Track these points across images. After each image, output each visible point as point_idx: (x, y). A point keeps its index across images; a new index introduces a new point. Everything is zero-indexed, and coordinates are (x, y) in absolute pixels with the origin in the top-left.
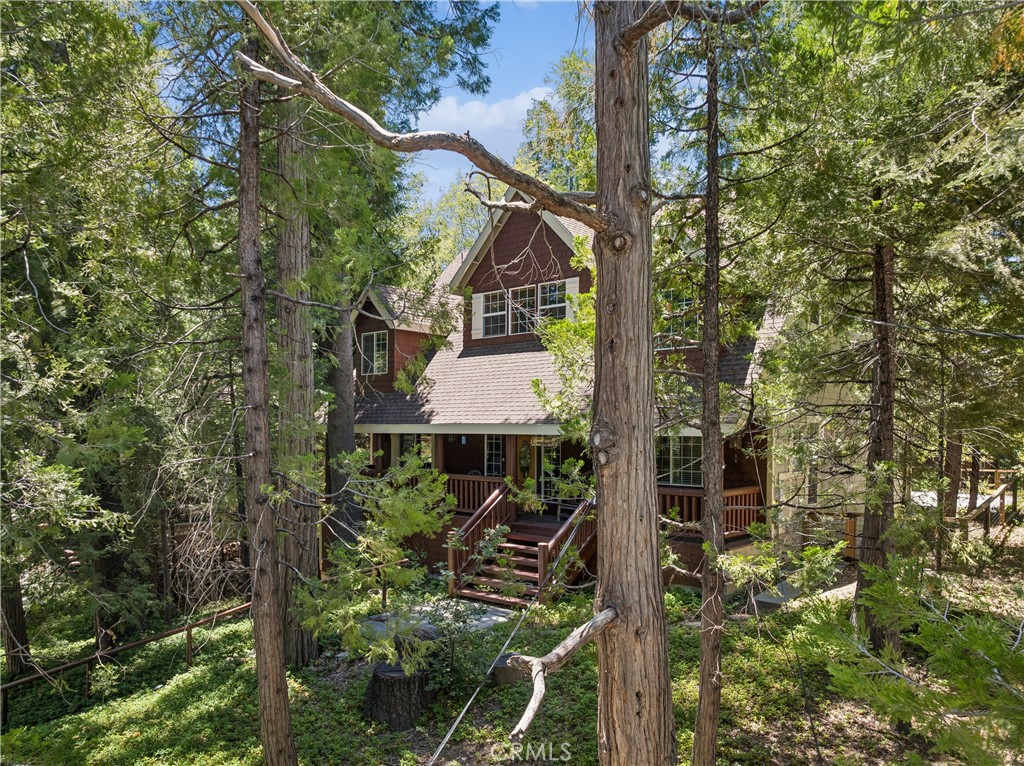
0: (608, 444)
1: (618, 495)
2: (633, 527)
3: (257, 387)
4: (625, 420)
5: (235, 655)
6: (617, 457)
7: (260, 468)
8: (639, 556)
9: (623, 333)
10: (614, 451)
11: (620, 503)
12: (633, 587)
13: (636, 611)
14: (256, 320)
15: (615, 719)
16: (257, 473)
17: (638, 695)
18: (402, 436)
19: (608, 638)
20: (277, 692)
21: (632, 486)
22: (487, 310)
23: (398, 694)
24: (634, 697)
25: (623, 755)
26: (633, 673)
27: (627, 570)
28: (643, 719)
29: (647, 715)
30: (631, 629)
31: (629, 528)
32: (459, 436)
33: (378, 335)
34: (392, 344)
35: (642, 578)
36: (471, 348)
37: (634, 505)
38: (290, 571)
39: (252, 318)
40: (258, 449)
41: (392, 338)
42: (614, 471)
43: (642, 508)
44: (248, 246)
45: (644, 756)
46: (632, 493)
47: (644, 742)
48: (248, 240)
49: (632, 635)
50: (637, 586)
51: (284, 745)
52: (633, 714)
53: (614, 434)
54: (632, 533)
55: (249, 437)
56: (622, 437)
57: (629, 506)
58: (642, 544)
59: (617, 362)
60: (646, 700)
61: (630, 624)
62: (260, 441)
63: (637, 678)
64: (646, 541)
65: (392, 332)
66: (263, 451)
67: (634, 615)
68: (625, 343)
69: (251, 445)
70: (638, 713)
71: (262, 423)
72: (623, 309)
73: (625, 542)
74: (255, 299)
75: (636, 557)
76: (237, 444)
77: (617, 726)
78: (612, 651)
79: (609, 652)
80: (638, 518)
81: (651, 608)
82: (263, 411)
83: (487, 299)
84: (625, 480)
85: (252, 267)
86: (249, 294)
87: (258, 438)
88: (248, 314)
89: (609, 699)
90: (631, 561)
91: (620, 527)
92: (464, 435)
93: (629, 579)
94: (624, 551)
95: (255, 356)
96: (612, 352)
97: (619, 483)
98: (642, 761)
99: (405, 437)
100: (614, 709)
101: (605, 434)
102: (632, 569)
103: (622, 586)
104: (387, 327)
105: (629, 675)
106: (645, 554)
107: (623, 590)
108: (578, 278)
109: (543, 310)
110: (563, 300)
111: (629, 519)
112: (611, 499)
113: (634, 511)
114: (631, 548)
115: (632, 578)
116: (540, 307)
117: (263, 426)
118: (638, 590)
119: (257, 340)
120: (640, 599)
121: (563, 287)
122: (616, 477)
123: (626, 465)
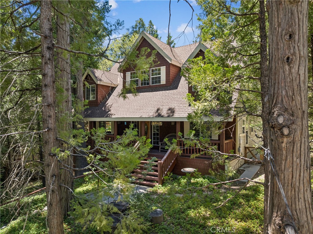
0: (289, 122)
1: (294, 154)
2: (302, 174)
3: (49, 94)
4: (299, 107)
5: (38, 209)
6: (295, 130)
7: (51, 137)
8: (305, 192)
9: (297, 52)
10: (294, 126)
11: (295, 159)
12: (303, 212)
13: (306, 227)
14: (49, 59)
16: (49, 140)
18: (100, 122)
22: (131, 78)
27: (299, 202)
31: (300, 176)
32: (124, 122)
33: (92, 86)
34: (97, 89)
35: (307, 206)
36: (126, 91)
37: (303, 160)
38: (68, 190)
39: (47, 58)
40: (50, 127)
41: (97, 87)
42: (292, 139)
43: (307, 162)
44: (45, 21)
48: (45, 18)
50: (305, 211)
53: (293, 115)
54: (302, 179)
55: (45, 121)
56: (297, 117)
59: (293, 71)
62: (51, 123)
65: (97, 85)
66: (52, 128)
68: (298, 59)
69: (46, 125)
71: (52, 114)
72: (297, 37)
73: (297, 184)
74: (49, 48)
76: (39, 124)
82: (53, 107)
83: (131, 74)
84: (299, 145)
85: (47, 32)
86: (45, 46)
87: (50, 121)
88: (45, 56)
90: (301, 196)
92: (125, 121)
93: (300, 207)
94: (297, 190)
95: (49, 78)
96: (289, 65)
99: (101, 122)
101: (286, 116)
102: (302, 200)
103: (296, 211)
104: (95, 83)
107: (297, 214)
108: (165, 66)
109: (152, 78)
110: (160, 74)
111: (300, 169)
112: (289, 157)
113: (303, 164)
114: (301, 187)
115: (302, 206)
116: (151, 77)
117: (53, 115)
118: (306, 213)
119: (50, 70)
120: (307, 219)
121: (160, 70)
122: (294, 143)
123: (300, 136)
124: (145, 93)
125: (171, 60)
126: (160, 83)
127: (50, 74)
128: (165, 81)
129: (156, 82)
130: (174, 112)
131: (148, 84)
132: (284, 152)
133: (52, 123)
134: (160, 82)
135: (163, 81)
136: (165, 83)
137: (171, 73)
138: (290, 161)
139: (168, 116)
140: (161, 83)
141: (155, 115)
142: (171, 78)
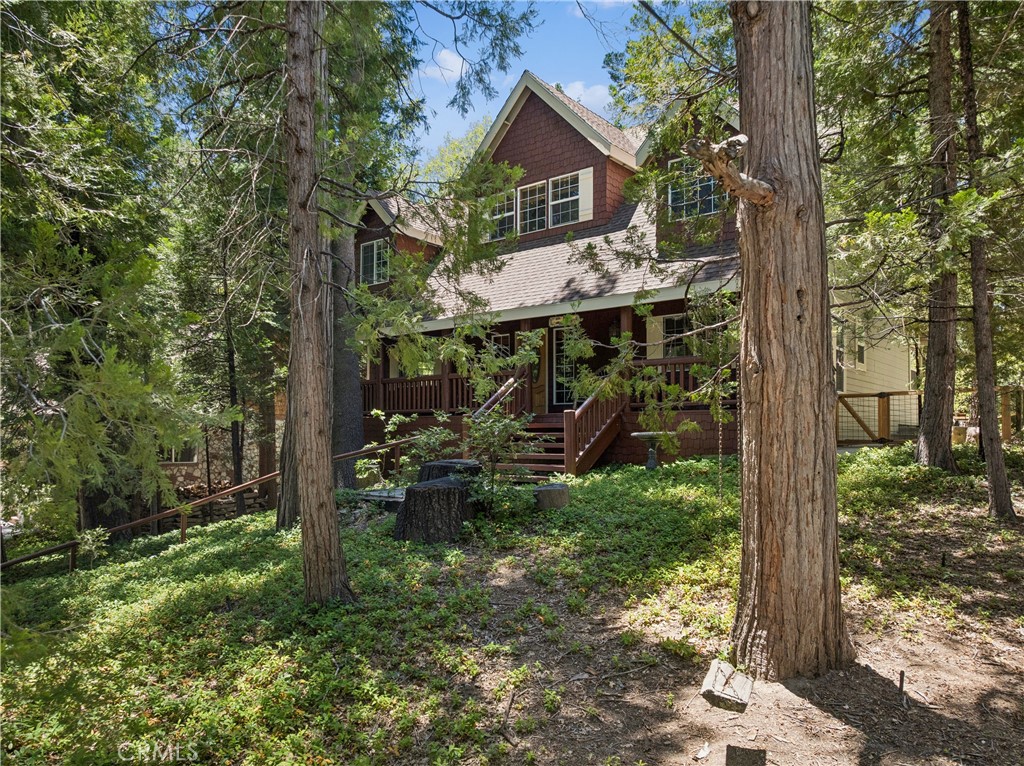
1: (772, 52)
2: (789, 90)
3: (303, 77)
6: (771, 6)
8: (797, 126)
11: (774, 61)
12: (791, 161)
13: (796, 187)
15: (771, 328)
17: (800, 293)
19: (760, 227)
20: (320, 432)
21: (788, 42)
22: (493, 213)
23: (437, 505)
24: (795, 295)
25: (780, 373)
26: (793, 264)
27: (784, 142)
28: (805, 325)
29: (808, 320)
30: (793, 208)
31: (785, 92)
35: (802, 151)
37: (790, 65)
42: (767, 23)
43: (799, 69)
45: (806, 373)
46: (789, 50)
47: (806, 355)
49: (792, 217)
50: (796, 159)
51: (326, 498)
52: (791, 317)
54: (789, 99)
57: (785, 65)
58: (799, 113)
60: (808, 298)
61: (790, 203)
63: (798, 272)
64: (804, 109)
66: (308, 150)
67: (794, 192)
70: (799, 317)
71: (308, 118)
73: (781, 108)
75: (795, 126)
77: (772, 336)
78: (766, 241)
79: (762, 244)
80: (796, 79)
81: (813, 185)
82: (309, 104)
84: (780, 34)
89: (762, 302)
90: (789, 131)
91: (774, 90)
93: (787, 151)
94: (779, 119)
95: (301, 41)
97: (773, 38)
98: (803, 380)
100: (769, 316)
102: (790, 140)
103: (778, 159)
105: (789, 268)
106: (804, 124)
107: (780, 163)
108: (591, 169)
109: (553, 206)
110: (575, 192)
111: (785, 80)
112: (763, 59)
113: (790, 72)
114: (788, 114)
115: (789, 149)
116: (551, 203)
117: (309, 122)
118: (797, 164)
119: (305, 25)
120: (801, 173)
121: (575, 180)
122: (770, 31)
123: (781, 16)
124: (531, 251)
125: (608, 145)
126: (578, 218)
127: (304, 33)
128: (591, 211)
129: (565, 218)
130: (614, 282)
131: (542, 224)
132: (755, 53)
133: (306, 139)
134: (575, 215)
135: (586, 212)
136: (591, 218)
137: (608, 186)
138: (765, 66)
139: (599, 295)
140: (581, 220)
141: (560, 296)
142: (608, 201)
